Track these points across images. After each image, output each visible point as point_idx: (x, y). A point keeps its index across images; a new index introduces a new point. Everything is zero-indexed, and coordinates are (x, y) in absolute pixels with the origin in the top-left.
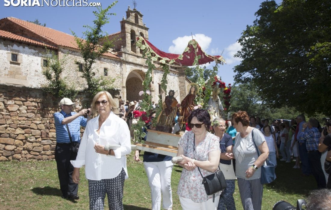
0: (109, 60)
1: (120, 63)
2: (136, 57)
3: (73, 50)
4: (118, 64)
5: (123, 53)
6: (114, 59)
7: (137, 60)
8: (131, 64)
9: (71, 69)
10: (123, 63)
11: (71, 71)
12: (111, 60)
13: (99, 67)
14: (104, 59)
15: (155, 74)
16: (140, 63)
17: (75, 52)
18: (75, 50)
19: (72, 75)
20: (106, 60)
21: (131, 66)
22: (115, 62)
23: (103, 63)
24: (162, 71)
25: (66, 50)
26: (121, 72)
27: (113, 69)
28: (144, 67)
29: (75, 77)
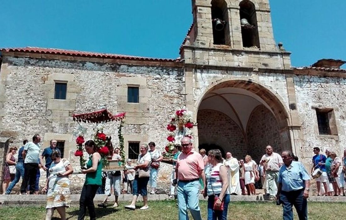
0: (145, 68)
1: (175, 72)
2: (231, 54)
3: (39, 56)
4: (171, 73)
5: (185, 50)
6: (158, 64)
7: (233, 61)
8: (213, 71)
9: (32, 94)
10: (186, 71)
11: (30, 100)
12: (148, 66)
13: (113, 84)
14: (129, 66)
15: (301, 86)
16: (243, 65)
17: (44, 60)
18: (43, 56)
19: (32, 108)
20: (134, 68)
21: (212, 75)
22: (162, 70)
23: (125, 76)
24: (325, 77)
25: (21, 59)
26: (180, 90)
27: (155, 86)
28: (257, 72)
29: (40, 111)
